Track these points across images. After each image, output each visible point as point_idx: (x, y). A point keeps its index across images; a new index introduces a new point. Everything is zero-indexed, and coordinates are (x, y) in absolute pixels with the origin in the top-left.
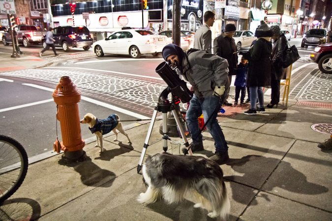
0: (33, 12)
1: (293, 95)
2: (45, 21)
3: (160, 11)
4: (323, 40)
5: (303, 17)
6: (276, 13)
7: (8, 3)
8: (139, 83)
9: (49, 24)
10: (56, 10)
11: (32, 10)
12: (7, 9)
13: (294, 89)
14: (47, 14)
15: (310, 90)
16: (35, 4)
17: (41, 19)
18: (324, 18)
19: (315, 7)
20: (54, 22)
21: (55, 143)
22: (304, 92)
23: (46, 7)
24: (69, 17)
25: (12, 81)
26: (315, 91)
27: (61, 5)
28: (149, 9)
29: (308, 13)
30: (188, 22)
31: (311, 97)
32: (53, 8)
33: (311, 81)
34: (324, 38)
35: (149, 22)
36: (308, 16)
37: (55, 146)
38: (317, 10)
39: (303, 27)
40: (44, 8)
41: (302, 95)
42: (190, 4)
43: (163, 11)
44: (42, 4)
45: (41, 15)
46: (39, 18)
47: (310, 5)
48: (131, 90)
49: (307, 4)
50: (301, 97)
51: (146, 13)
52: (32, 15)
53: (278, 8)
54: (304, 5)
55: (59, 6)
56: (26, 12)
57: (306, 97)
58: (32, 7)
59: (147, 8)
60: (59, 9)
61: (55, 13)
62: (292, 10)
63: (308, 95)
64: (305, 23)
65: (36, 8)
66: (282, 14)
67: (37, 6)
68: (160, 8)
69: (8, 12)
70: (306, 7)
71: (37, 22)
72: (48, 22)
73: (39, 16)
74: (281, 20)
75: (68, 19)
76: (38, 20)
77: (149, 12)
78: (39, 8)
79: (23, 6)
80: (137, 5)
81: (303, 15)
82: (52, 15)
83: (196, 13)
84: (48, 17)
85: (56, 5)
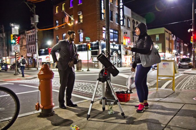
0: (28, 54)
1: (178, 88)
2: (34, 58)
3: (97, 51)
4: (190, 64)
5: (176, 54)
6: (161, 52)
7: (16, 47)
8: (87, 84)
9: (36, 60)
10: (41, 52)
11: (28, 53)
12: (16, 50)
13: (178, 85)
14: (36, 54)
15: (188, 85)
16: (30, 50)
17: (32, 57)
18: (188, 54)
19: (182, 49)
20: (39, 59)
21: (36, 104)
22: (184, 86)
23: (36, 51)
24: (47, 56)
25: (13, 84)
26: (191, 85)
27: (43, 50)
28: (91, 50)
29: (179, 52)
30: (113, 57)
31: (190, 88)
32: (39, 52)
33: (187, 81)
34: (191, 62)
35: (91, 57)
36: (180, 54)
37: (36, 106)
38: (184, 50)
39: (178, 59)
40: (34, 52)
41: (184, 87)
42: (114, 47)
43: (99, 51)
44: (33, 50)
45: (32, 55)
46: (31, 57)
47: (179, 48)
48: (82, 87)
49: (177, 47)
50: (183, 88)
51: (90, 52)
52: (28, 55)
53: (162, 49)
54: (176, 47)
55: (42, 51)
56: (24, 54)
57: (186, 88)
58: (28, 51)
59: (90, 49)
60: (42, 52)
61: (40, 54)
62: (170, 50)
63: (187, 87)
64: (178, 57)
65: (30, 52)
66: (165, 52)
67: (31, 51)
68: (97, 49)
69: (16, 51)
70: (178, 49)
71: (30, 59)
72: (36, 59)
73: (31, 56)
74: (165, 55)
75: (47, 57)
76: (30, 58)
77: (92, 52)
78: (32, 52)
79: (23, 51)
80: (85, 48)
81: (177, 53)
82: (38, 55)
83: (117, 52)
84: (36, 56)
85: (41, 50)
